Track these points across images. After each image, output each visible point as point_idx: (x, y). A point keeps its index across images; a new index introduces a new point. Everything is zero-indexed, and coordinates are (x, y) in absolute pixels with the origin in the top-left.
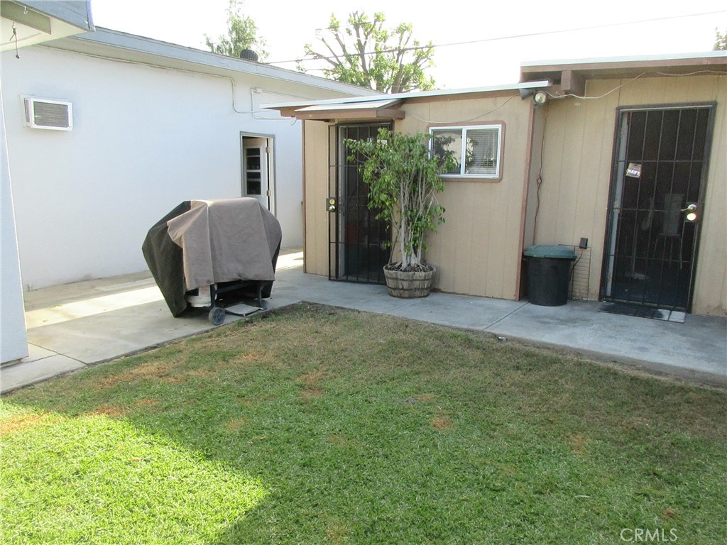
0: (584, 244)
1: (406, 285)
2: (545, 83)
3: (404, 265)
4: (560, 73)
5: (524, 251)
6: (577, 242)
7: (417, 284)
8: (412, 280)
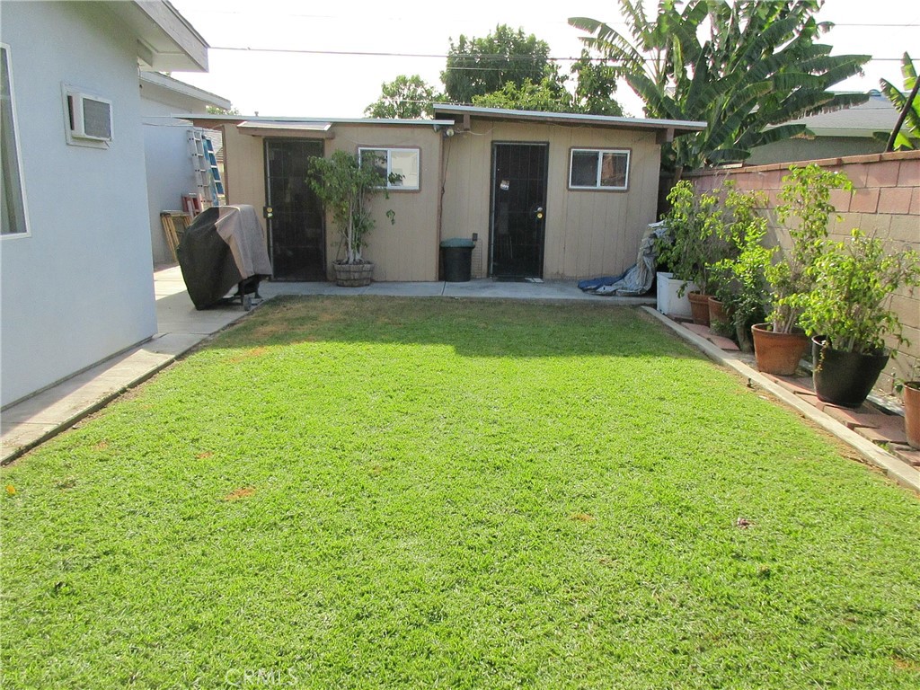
0: (475, 237)
1: (357, 276)
2: (452, 122)
3: (351, 260)
4: (462, 116)
5: (441, 243)
6: (470, 237)
7: (365, 274)
8: (361, 272)
